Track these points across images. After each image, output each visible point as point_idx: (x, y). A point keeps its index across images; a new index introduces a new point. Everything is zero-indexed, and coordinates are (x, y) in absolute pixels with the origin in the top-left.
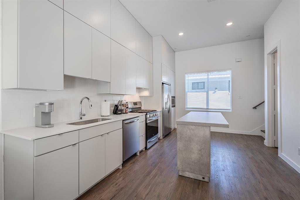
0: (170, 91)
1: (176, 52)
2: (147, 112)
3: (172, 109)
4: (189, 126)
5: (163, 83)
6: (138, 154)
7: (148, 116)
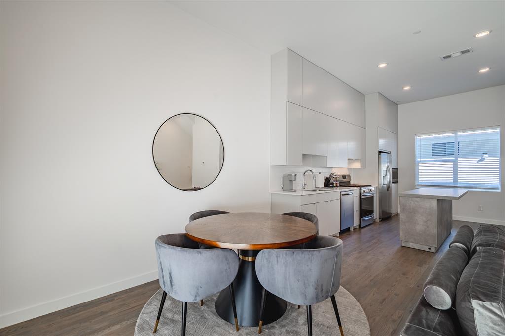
0: (390, 162)
1: (399, 104)
2: (361, 187)
3: (393, 186)
4: (413, 198)
5: (380, 152)
6: (352, 229)
7: (362, 191)
